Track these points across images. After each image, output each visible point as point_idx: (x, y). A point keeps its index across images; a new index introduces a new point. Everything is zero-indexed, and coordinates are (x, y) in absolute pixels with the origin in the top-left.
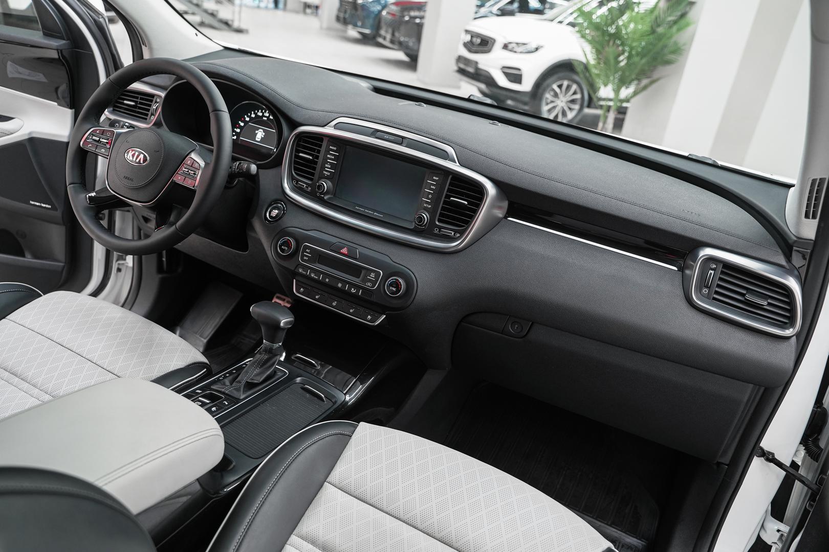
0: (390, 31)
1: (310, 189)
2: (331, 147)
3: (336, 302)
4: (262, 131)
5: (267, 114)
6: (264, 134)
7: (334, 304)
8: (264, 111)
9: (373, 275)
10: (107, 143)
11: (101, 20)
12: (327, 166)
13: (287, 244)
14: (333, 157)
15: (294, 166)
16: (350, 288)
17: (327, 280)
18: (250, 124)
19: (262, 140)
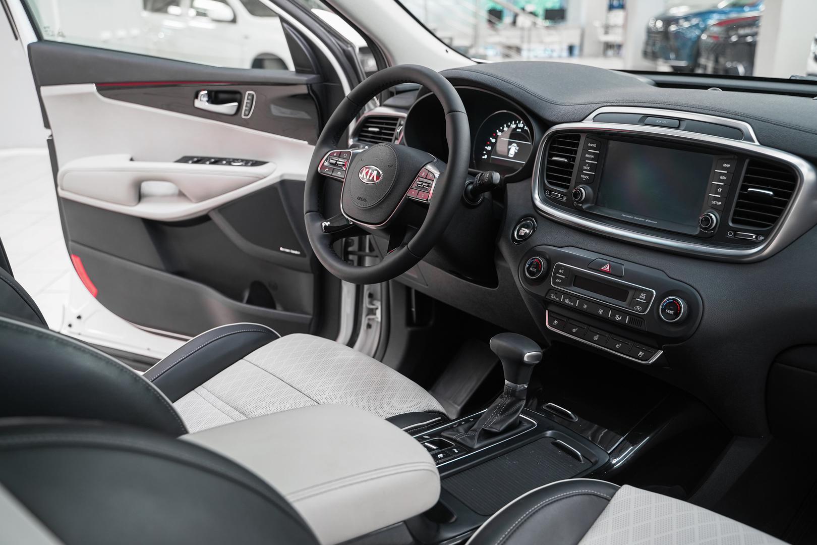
0: (712, 57)
1: (565, 198)
2: (589, 145)
3: (598, 336)
4: (515, 145)
5: (521, 125)
6: (518, 148)
7: (596, 338)
8: (517, 122)
9: (643, 296)
10: (343, 165)
11: (350, 49)
12: (585, 168)
13: (538, 266)
14: (593, 157)
15: (547, 174)
16: (613, 315)
17: (585, 306)
18: (502, 139)
19: (516, 155)
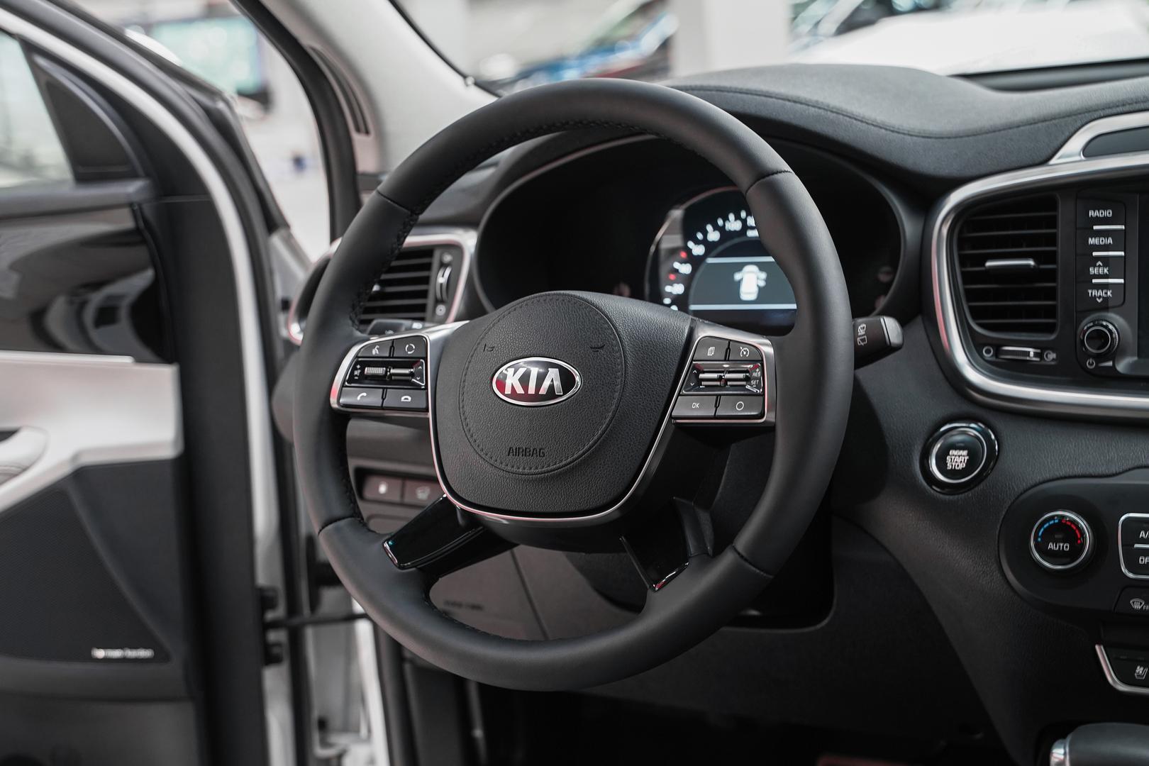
1: (1052, 356)
2: (1091, 213)
4: (754, 268)
6: (763, 275)
8: (743, 214)
12: (1093, 271)
13: (1067, 531)
14: (1110, 241)
15: (971, 308)
18: (710, 260)
19: (763, 294)
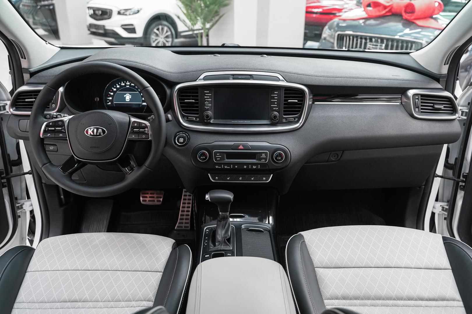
1: (198, 119)
2: (205, 92)
3: (241, 178)
5: (128, 83)
7: (241, 179)
8: (125, 82)
9: (263, 155)
12: (206, 103)
13: (203, 154)
15: (182, 109)
16: (252, 166)
17: (236, 167)
18: (118, 92)
19: (131, 100)
